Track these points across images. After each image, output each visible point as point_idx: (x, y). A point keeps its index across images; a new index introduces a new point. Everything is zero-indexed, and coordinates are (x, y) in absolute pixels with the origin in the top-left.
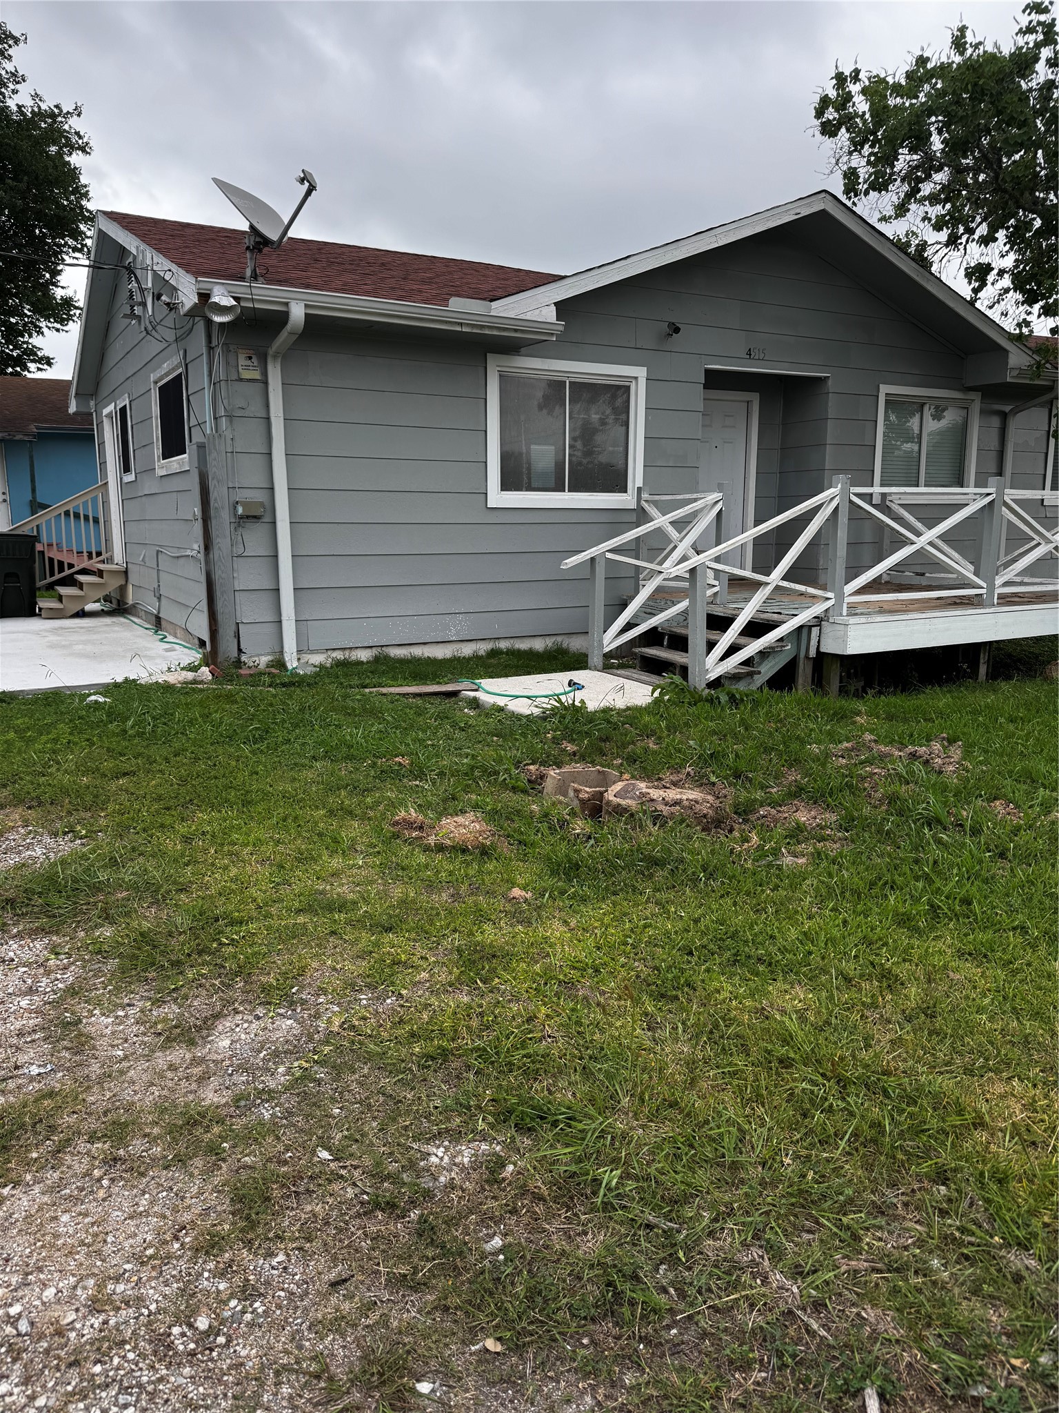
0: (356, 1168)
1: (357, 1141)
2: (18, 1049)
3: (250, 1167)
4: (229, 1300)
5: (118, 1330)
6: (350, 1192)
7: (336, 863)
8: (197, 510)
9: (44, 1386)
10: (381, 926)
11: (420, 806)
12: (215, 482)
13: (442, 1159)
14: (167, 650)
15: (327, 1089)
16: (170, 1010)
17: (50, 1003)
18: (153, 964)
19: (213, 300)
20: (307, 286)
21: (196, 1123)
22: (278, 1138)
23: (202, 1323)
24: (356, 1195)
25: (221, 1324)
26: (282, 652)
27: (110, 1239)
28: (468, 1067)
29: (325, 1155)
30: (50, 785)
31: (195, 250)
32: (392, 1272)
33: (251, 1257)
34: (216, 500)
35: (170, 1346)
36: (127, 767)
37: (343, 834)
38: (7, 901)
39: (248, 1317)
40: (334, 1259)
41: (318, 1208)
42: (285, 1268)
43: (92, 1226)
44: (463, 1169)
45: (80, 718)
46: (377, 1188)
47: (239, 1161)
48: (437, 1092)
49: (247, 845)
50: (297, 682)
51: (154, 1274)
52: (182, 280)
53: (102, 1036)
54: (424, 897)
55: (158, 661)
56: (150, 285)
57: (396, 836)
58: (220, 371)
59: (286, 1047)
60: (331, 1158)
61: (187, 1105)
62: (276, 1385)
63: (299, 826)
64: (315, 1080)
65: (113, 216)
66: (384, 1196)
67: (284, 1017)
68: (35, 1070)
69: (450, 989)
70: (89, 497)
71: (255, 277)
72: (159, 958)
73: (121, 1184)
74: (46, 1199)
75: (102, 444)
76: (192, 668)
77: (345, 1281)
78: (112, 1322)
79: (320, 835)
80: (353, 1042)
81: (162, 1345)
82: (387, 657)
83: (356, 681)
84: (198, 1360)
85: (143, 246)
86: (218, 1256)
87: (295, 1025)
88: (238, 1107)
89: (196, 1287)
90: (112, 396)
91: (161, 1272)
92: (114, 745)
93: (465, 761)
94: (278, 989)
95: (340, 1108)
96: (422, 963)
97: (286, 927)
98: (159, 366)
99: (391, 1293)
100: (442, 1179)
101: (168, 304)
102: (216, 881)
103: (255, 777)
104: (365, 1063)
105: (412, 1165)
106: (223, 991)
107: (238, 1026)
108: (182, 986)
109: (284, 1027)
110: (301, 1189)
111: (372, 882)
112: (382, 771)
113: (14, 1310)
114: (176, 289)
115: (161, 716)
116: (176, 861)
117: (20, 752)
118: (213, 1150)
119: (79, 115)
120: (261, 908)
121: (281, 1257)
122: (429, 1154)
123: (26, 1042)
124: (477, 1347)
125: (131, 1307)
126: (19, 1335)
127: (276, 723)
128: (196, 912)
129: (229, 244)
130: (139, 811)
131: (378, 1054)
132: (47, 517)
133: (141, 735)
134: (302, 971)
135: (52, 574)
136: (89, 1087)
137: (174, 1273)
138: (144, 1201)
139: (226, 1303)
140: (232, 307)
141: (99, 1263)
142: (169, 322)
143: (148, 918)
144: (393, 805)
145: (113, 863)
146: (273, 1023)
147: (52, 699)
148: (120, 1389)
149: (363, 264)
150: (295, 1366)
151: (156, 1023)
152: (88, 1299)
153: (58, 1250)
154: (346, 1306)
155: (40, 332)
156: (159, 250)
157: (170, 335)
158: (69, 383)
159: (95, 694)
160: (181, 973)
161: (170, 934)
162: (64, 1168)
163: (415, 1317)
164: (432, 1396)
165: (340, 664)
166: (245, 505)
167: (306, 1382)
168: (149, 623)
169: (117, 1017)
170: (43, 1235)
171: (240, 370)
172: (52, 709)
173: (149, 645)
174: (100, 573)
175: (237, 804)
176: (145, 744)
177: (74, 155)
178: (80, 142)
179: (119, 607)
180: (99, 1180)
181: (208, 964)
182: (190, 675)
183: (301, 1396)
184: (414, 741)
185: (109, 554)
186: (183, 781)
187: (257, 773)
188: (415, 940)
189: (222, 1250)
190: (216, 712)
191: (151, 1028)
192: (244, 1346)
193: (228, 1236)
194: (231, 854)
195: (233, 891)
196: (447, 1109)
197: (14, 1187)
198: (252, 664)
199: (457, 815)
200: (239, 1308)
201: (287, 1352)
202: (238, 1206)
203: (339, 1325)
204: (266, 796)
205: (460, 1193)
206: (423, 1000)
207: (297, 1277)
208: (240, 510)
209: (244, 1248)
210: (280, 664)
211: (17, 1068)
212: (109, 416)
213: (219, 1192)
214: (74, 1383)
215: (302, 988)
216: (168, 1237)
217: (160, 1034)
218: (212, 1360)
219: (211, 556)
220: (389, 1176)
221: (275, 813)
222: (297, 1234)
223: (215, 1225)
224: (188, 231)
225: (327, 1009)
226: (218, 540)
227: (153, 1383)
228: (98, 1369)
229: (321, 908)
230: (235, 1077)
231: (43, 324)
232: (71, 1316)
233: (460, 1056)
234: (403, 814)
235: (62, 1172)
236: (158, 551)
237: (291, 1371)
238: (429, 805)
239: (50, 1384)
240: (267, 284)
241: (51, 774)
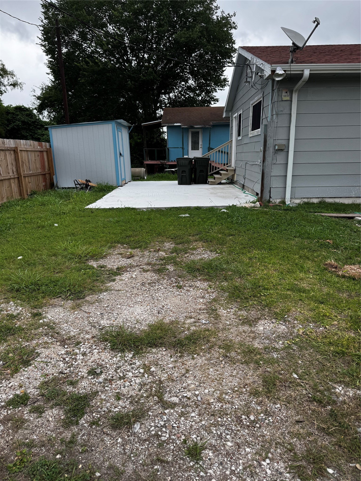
0: (307, 384)
1: (307, 375)
2: (199, 314)
3: (269, 372)
4: (261, 413)
5: (226, 410)
6: (304, 392)
7: (302, 275)
8: (262, 148)
9: (204, 418)
10: (319, 301)
11: (336, 259)
12: (269, 138)
13: (341, 391)
14: (246, 196)
15: (297, 353)
16: (244, 313)
17: (208, 302)
18: (239, 297)
19: (276, 72)
20: (312, 63)
21: (252, 352)
22: (279, 365)
23: (252, 418)
24: (306, 393)
25: (258, 420)
26: (285, 198)
27: (224, 381)
28: (353, 361)
29: (295, 376)
30: (210, 236)
31: (271, 55)
32: (319, 425)
33: (268, 402)
34: (269, 144)
35: (241, 421)
36: (232, 233)
37: (305, 265)
38: (198, 269)
39: (267, 421)
40: (298, 413)
41: (293, 393)
42: (280, 410)
43: (219, 375)
44: (349, 397)
45: (219, 216)
46: (315, 394)
47: (265, 369)
48: (340, 366)
49: (270, 264)
50: (289, 209)
51: (237, 396)
52: (266, 67)
53: (223, 316)
54: (337, 294)
55: (243, 199)
56: (254, 70)
57: (326, 269)
58: (275, 98)
59: (282, 335)
60: (298, 378)
61: (249, 345)
62: (275, 447)
63: (288, 260)
64: (292, 349)
65: (244, 48)
66: (318, 398)
67: (282, 325)
68: (204, 322)
69: (346, 330)
70: (226, 145)
71: (292, 62)
72: (241, 295)
73: (228, 364)
74: (206, 362)
75: (232, 127)
76: (254, 202)
77: (301, 422)
78: (224, 407)
79: (296, 264)
80: (307, 340)
81: (239, 420)
82: (324, 202)
83: (312, 210)
84: (250, 429)
85: (253, 56)
86: (257, 398)
87: (286, 328)
88: (265, 351)
89: (250, 405)
90: (237, 111)
91: (239, 396)
92: (229, 226)
93: (356, 244)
94: (280, 315)
95: (302, 361)
96: (335, 318)
97: (283, 294)
98: (254, 99)
99: (319, 433)
100: (341, 399)
101: (260, 76)
102: (259, 274)
103: (273, 241)
104: (311, 348)
105: (328, 390)
106: (261, 311)
107: (266, 324)
108: (248, 306)
109: (282, 328)
110: (287, 385)
111: (315, 285)
112: (321, 245)
113: (197, 393)
114: (263, 70)
115: (244, 217)
116: (247, 265)
117: (202, 225)
118: (257, 362)
119: (235, 16)
120: (275, 286)
121: (278, 406)
122: (336, 388)
123: (201, 312)
124: (353, 465)
125: (230, 404)
126: (198, 400)
127: (282, 223)
128: (253, 283)
129: (283, 51)
130: (236, 247)
131: (316, 346)
132: (213, 152)
133: (237, 223)
134: (289, 311)
135: (213, 171)
136: (219, 331)
137: (243, 398)
138: (235, 372)
139: (260, 414)
140: (283, 74)
141: (221, 387)
142: (260, 82)
143: (238, 282)
144: (326, 258)
145: (228, 263)
146: (278, 326)
147: (211, 210)
148: (226, 428)
149: (333, 51)
150: (282, 444)
151: (239, 316)
152: (217, 397)
153: (209, 379)
154: (301, 431)
155: (216, 91)
156: (259, 57)
157: (259, 87)
158: (223, 107)
159: (224, 209)
160: (248, 302)
161: (245, 289)
162: (211, 354)
163: (327, 444)
164: (333, 475)
165: (306, 203)
166: (279, 145)
167: (286, 451)
168: (240, 187)
169: (228, 311)
170: (205, 373)
171: (283, 97)
172: (211, 213)
173: (240, 194)
174: (227, 170)
175: (267, 249)
176: (238, 226)
177: (232, 30)
178: (234, 25)
179: (231, 182)
180: (222, 361)
181: (257, 301)
182: (253, 205)
183: (284, 455)
184: (335, 234)
185: (230, 164)
186: (250, 239)
187: (274, 240)
188: (332, 309)
189: (259, 396)
190: (261, 217)
191: (238, 317)
192: (265, 430)
193: (261, 392)
194: (264, 266)
195: (265, 278)
196: (344, 374)
197: (197, 355)
198: (274, 202)
199: (351, 265)
200: (264, 417)
201: (280, 438)
202: (265, 384)
203: (299, 436)
204: (277, 248)
205: (348, 406)
206: (335, 331)
207: (284, 414)
208: (277, 148)
209: (266, 398)
210: (284, 202)
211: (199, 319)
212: (235, 117)
213: (258, 377)
214: (212, 421)
215: (289, 316)
216: (242, 386)
217: (241, 320)
218: (255, 430)
219: (265, 164)
220: (319, 391)
221: (280, 254)
222: (285, 400)
223: (257, 387)
224: (268, 49)
225: (297, 326)
226: (268, 158)
227: (236, 430)
228: (219, 419)
229: (296, 290)
230: (265, 340)
231: (217, 89)
232: (212, 401)
233: (350, 356)
234: (329, 261)
235: (211, 355)
236: (246, 163)
237: (281, 445)
238: (340, 260)
239: (206, 419)
240: (296, 64)
241: (210, 233)
